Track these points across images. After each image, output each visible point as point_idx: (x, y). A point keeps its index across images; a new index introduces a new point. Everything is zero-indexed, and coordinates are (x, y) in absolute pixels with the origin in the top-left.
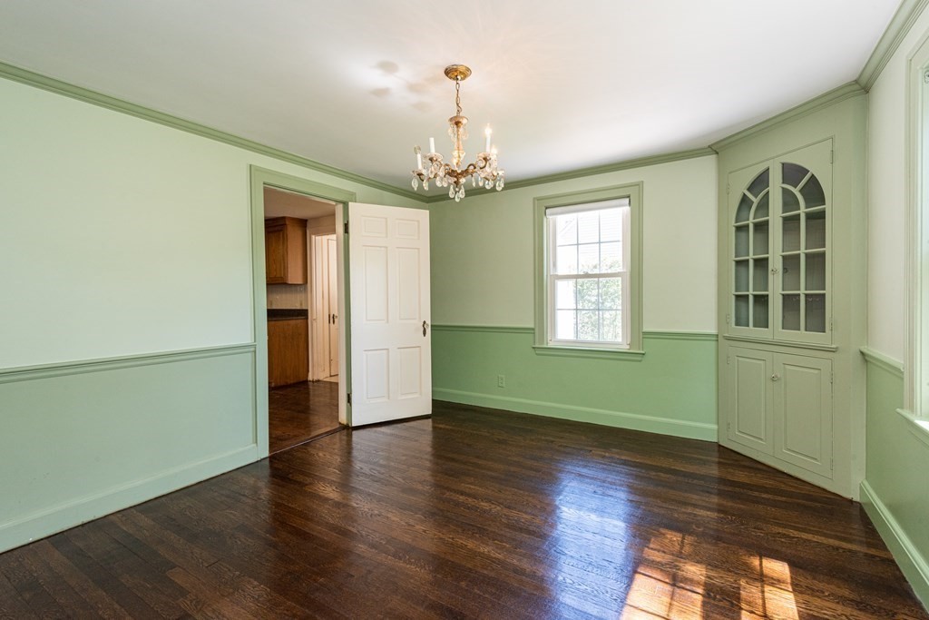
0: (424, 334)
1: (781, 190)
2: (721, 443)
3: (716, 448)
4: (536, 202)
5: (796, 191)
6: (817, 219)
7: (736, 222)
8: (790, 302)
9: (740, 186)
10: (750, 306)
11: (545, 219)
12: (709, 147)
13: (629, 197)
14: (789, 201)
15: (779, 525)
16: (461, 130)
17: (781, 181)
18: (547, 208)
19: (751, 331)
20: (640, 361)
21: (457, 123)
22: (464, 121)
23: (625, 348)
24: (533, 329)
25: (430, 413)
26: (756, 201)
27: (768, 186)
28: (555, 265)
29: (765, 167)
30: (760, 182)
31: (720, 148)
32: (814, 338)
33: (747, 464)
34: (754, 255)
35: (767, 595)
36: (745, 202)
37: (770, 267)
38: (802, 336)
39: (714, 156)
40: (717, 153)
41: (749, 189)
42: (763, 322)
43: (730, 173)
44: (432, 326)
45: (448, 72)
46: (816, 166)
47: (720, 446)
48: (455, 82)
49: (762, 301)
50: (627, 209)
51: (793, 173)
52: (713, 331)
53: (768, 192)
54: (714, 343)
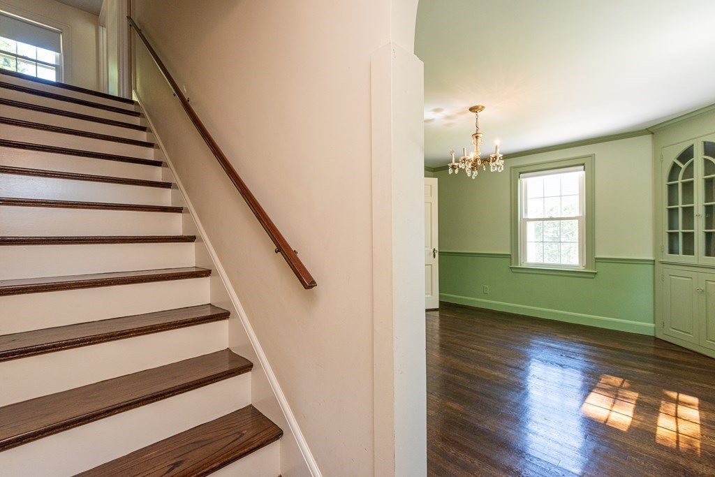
0: (434, 256)
1: (703, 160)
2: (658, 337)
3: (653, 339)
4: (512, 169)
7: (669, 181)
8: (710, 237)
9: (672, 156)
10: (679, 240)
11: (519, 181)
12: (646, 129)
13: (583, 164)
14: (708, 168)
15: (696, 381)
16: (479, 140)
17: (703, 153)
18: (520, 173)
19: (680, 257)
20: (593, 278)
21: (477, 137)
22: (480, 135)
23: (581, 269)
24: (510, 255)
25: (438, 307)
26: (683, 167)
27: (693, 157)
28: (526, 212)
29: (691, 144)
30: (687, 155)
31: (654, 131)
33: (678, 349)
34: (683, 204)
35: (678, 409)
36: (675, 168)
37: (695, 213)
39: (651, 135)
40: (653, 133)
41: (679, 158)
42: (689, 250)
43: (664, 147)
44: (439, 252)
45: (471, 109)
47: (656, 338)
48: (475, 113)
49: (689, 237)
50: (583, 173)
52: (651, 258)
53: (693, 162)
54: (651, 267)
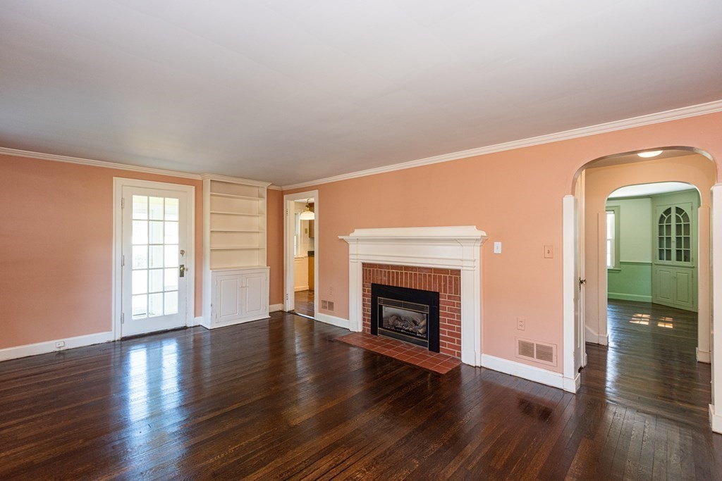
1: (675, 215)
2: (653, 302)
5: (680, 216)
6: (687, 226)
7: (660, 223)
8: (679, 252)
9: (661, 211)
10: (663, 253)
13: (614, 211)
14: (678, 219)
17: (675, 212)
19: (665, 262)
20: (619, 273)
23: (612, 268)
26: (666, 217)
27: (671, 213)
29: (669, 207)
30: (668, 211)
31: (652, 196)
32: (686, 264)
34: (666, 235)
36: (662, 217)
37: (672, 240)
38: (683, 263)
41: (664, 213)
42: (669, 258)
43: (657, 206)
46: (687, 210)
49: (669, 252)
50: (613, 215)
51: (679, 210)
52: (651, 262)
53: (671, 215)
54: (650, 266)
